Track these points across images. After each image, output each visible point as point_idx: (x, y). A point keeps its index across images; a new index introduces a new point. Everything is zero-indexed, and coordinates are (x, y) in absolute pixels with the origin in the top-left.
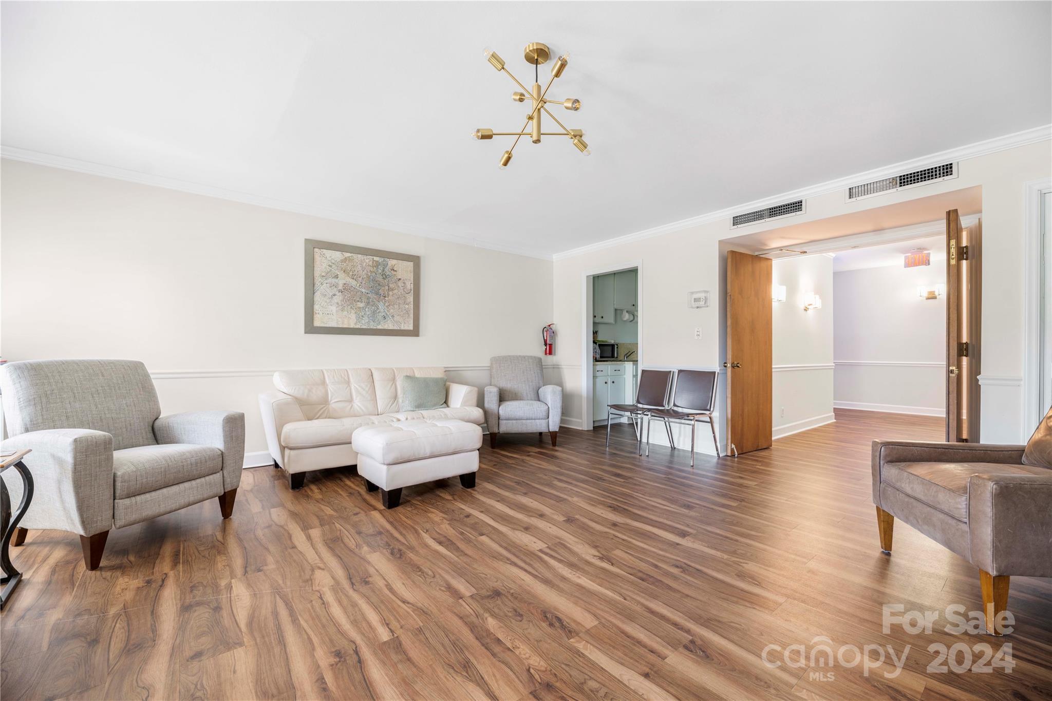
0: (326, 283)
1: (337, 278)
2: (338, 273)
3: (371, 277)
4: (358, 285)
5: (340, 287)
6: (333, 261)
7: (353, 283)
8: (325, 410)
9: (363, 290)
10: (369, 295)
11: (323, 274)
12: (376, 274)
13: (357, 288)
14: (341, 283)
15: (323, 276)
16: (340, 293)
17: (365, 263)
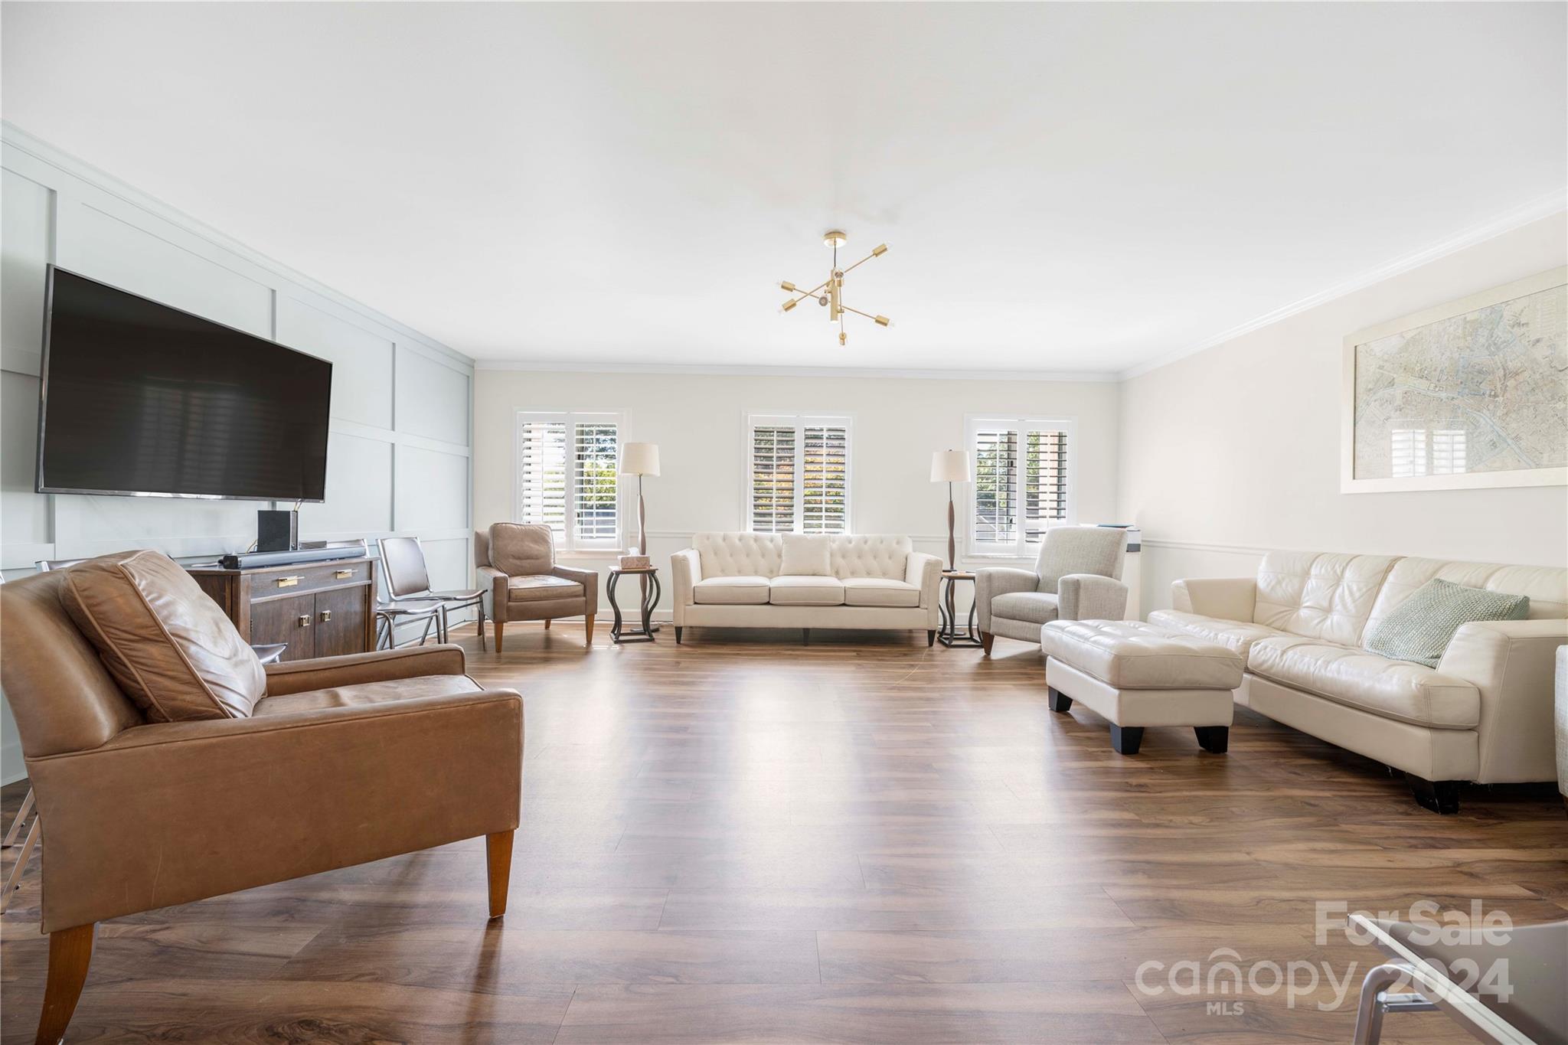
0: (1375, 401)
1: (1393, 385)
2: (1395, 376)
3: (1461, 360)
4: (1433, 385)
5: (1398, 402)
6: (1386, 357)
7: (1422, 385)
8: (1286, 615)
9: (1443, 395)
10: (1455, 402)
11: (1370, 386)
12: (1471, 350)
13: (1429, 393)
14: (1398, 393)
15: (1370, 390)
16: (1398, 412)
17: (1446, 336)
